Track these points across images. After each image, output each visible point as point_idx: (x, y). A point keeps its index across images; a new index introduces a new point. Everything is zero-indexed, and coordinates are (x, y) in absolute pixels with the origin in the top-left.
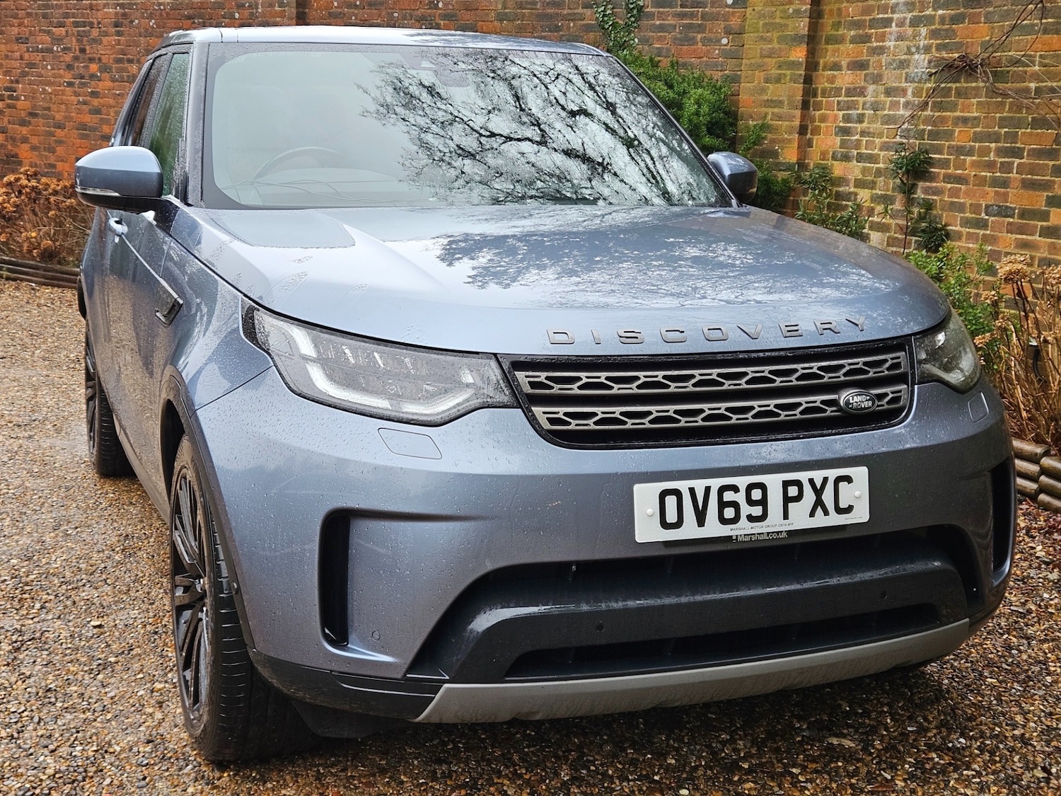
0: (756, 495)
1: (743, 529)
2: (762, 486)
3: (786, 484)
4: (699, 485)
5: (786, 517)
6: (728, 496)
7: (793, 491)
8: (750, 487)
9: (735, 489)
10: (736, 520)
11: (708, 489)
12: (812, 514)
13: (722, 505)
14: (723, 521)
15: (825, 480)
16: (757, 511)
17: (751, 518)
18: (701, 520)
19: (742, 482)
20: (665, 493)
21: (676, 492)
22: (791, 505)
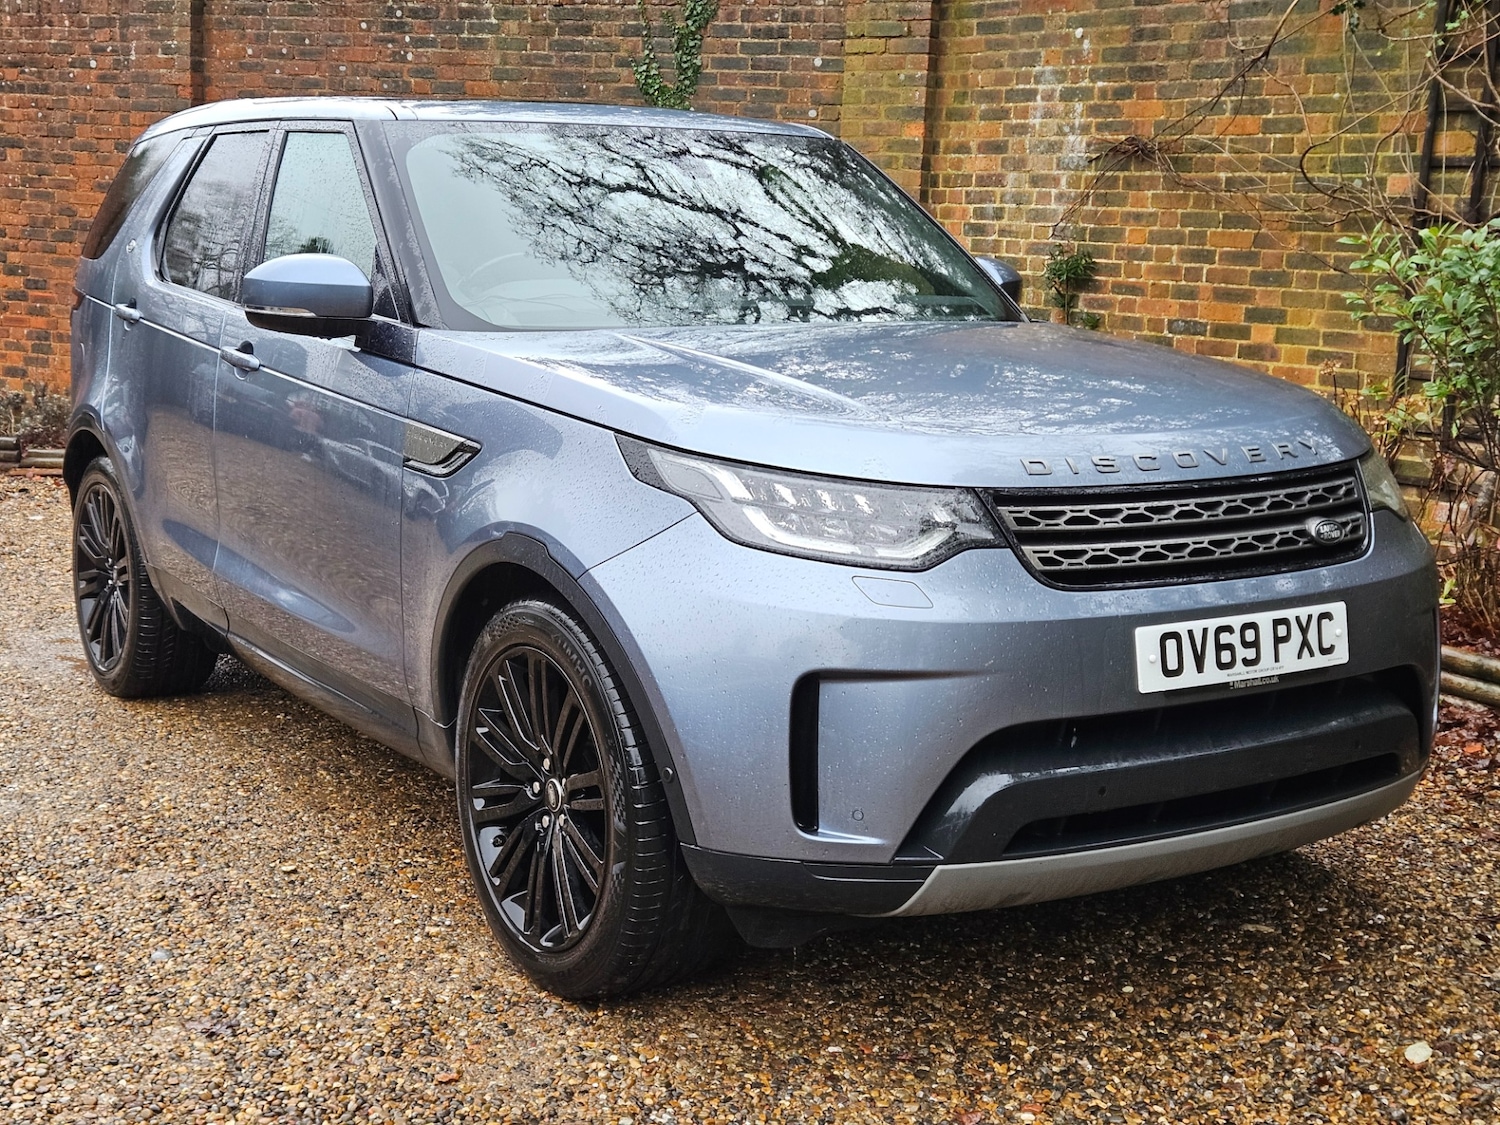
0: (1250, 635)
1: (1239, 674)
2: (1253, 626)
3: (1277, 623)
4: (1197, 626)
5: (1277, 660)
6: (1225, 638)
7: (1282, 631)
8: (1245, 627)
9: (1229, 629)
10: (1230, 665)
11: (1205, 630)
12: (1299, 657)
13: (1219, 647)
14: (1221, 666)
15: (1310, 617)
16: (1251, 654)
17: (1246, 662)
18: (1200, 668)
19: (1236, 621)
20: (1165, 637)
21: (1175, 636)
22: (1281, 646)
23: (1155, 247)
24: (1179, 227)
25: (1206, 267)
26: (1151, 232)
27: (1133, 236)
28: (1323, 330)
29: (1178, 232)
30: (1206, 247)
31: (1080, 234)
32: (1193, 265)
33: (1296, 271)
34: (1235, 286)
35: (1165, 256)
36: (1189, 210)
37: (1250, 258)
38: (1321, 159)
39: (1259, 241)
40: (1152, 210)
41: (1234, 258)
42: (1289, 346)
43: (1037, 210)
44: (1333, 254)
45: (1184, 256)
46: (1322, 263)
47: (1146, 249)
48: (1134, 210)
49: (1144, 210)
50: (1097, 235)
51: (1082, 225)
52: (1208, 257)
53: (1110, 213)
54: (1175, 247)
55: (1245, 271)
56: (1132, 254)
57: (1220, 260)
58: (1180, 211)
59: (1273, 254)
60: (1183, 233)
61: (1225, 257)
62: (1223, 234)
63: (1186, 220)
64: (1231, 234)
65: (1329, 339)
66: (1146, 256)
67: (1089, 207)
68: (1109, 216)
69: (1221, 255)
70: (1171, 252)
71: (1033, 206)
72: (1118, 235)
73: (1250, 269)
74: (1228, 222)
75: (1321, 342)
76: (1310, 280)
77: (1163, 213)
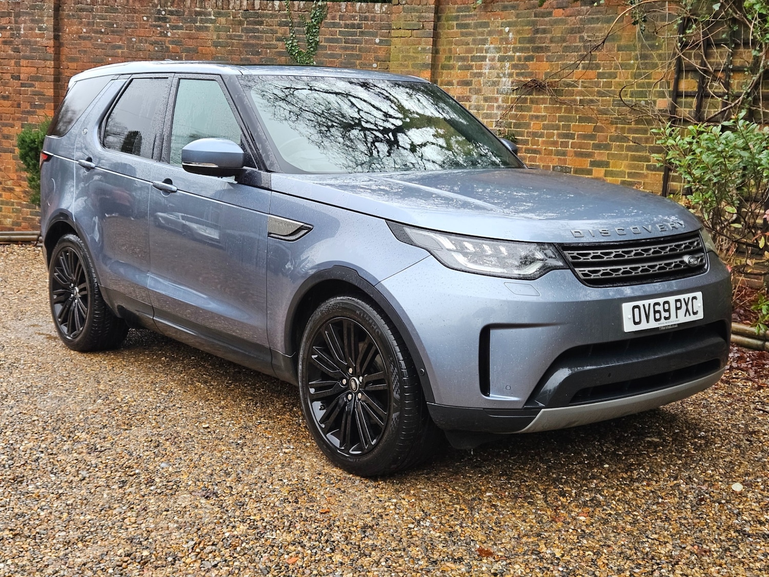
23: (545, 131)
24: (557, 122)
25: (571, 141)
26: (543, 125)
27: (535, 126)
28: (627, 171)
29: (557, 125)
30: (571, 132)
31: (509, 126)
32: (564, 140)
33: (614, 143)
34: (585, 150)
35: (550, 136)
36: (562, 114)
37: (592, 137)
38: (625, 91)
39: (596, 129)
40: (543, 114)
41: (585, 137)
43: (487, 113)
44: (632, 136)
45: (559, 135)
46: (626, 139)
47: (541, 132)
48: (535, 114)
49: (540, 114)
50: (517, 125)
51: (509, 120)
52: (572, 136)
53: (523, 115)
54: (555, 132)
55: (589, 143)
56: (535, 135)
57: (577, 138)
58: (557, 115)
59: (603, 135)
60: (560, 125)
61: (580, 136)
62: (579, 126)
63: (561, 119)
64: (583, 126)
65: (630, 175)
66: (541, 136)
67: (513, 112)
68: (523, 117)
69: (578, 135)
70: (553, 133)
71: (485, 111)
72: (527, 125)
73: (592, 142)
74: (581, 120)
75: (626, 176)
76: (621, 147)
77: (549, 116)
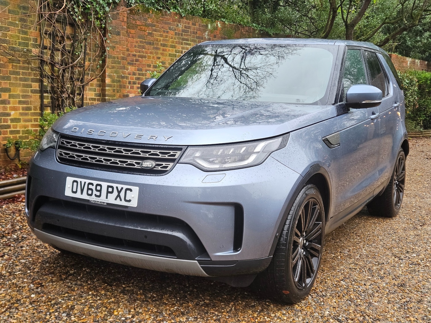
0: (98, 188)
1: (93, 199)
2: (100, 185)
3: (109, 187)
4: (83, 181)
5: (107, 198)
6: (90, 186)
7: (110, 190)
8: (97, 185)
9: (92, 184)
10: (91, 195)
11: (85, 183)
12: (116, 199)
13: (88, 189)
14: (88, 194)
15: (122, 188)
16: (98, 193)
17: (96, 196)
18: (82, 193)
19: (95, 183)
20: (74, 181)
21: (77, 182)
22: (109, 194)
28: (21, 94)
33: (12, 76)
38: (15, 41)
42: (13, 99)
44: (21, 71)
46: (18, 73)
65: (23, 96)
75: (21, 98)
76: (16, 78)
